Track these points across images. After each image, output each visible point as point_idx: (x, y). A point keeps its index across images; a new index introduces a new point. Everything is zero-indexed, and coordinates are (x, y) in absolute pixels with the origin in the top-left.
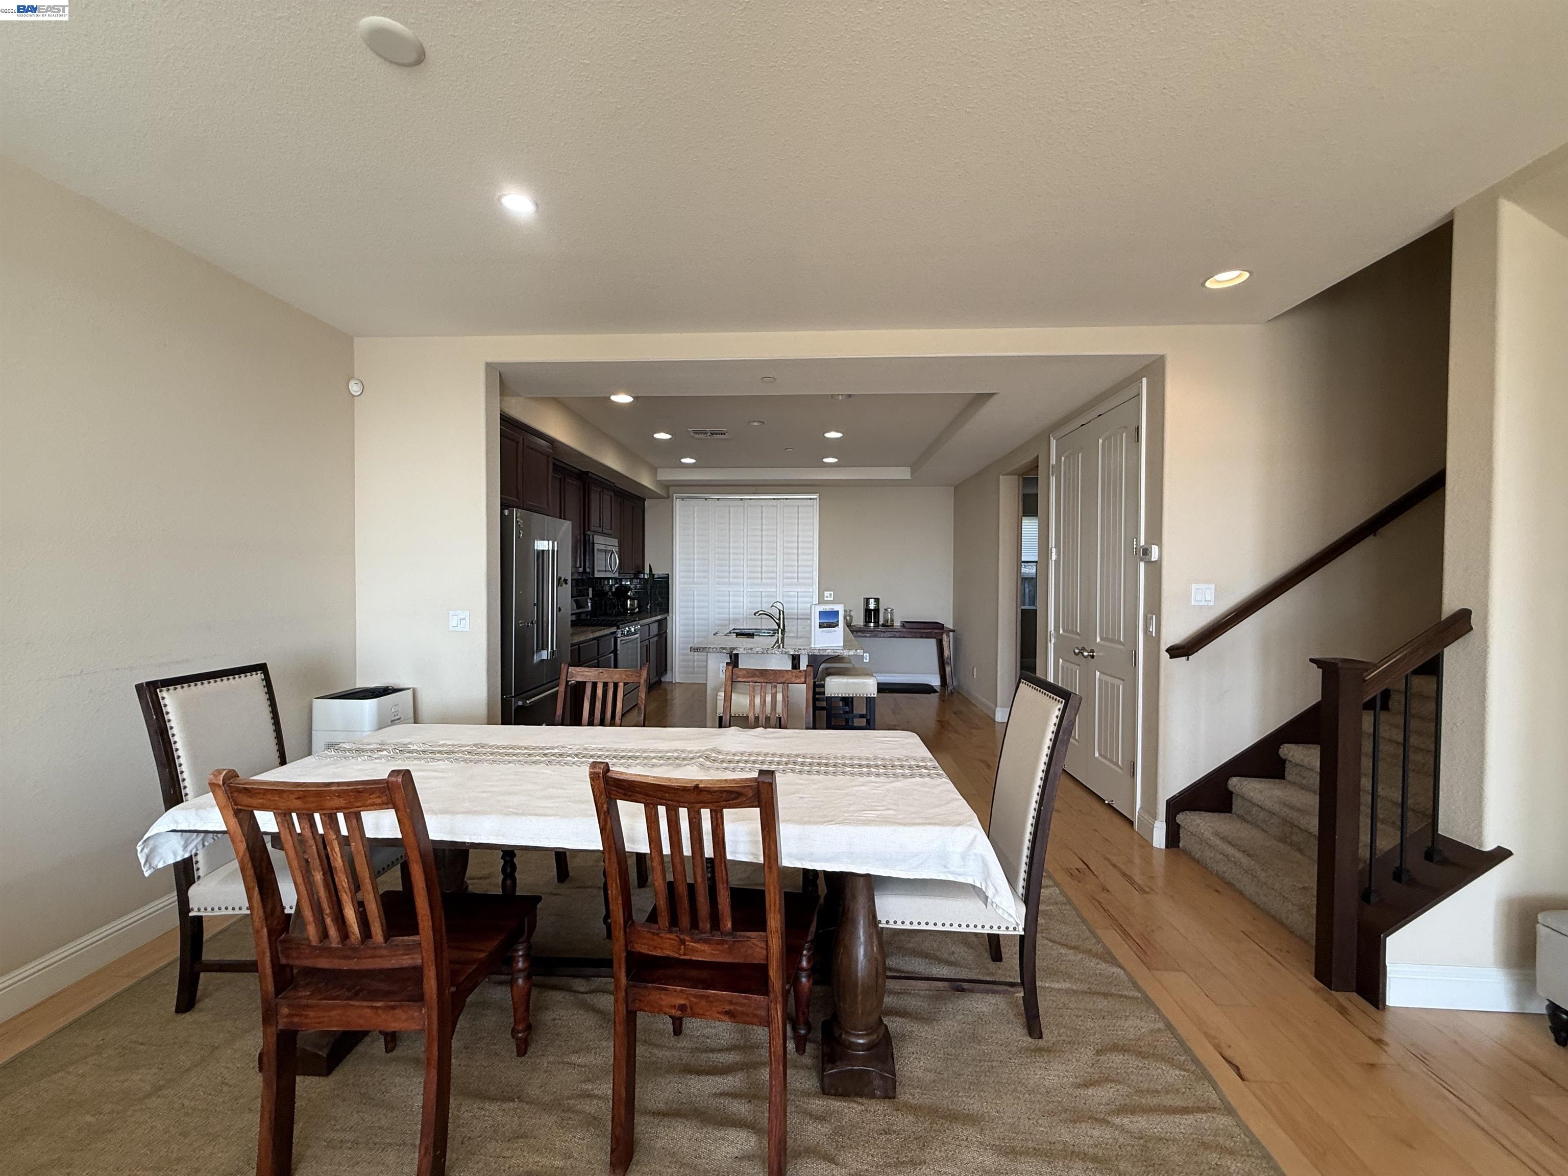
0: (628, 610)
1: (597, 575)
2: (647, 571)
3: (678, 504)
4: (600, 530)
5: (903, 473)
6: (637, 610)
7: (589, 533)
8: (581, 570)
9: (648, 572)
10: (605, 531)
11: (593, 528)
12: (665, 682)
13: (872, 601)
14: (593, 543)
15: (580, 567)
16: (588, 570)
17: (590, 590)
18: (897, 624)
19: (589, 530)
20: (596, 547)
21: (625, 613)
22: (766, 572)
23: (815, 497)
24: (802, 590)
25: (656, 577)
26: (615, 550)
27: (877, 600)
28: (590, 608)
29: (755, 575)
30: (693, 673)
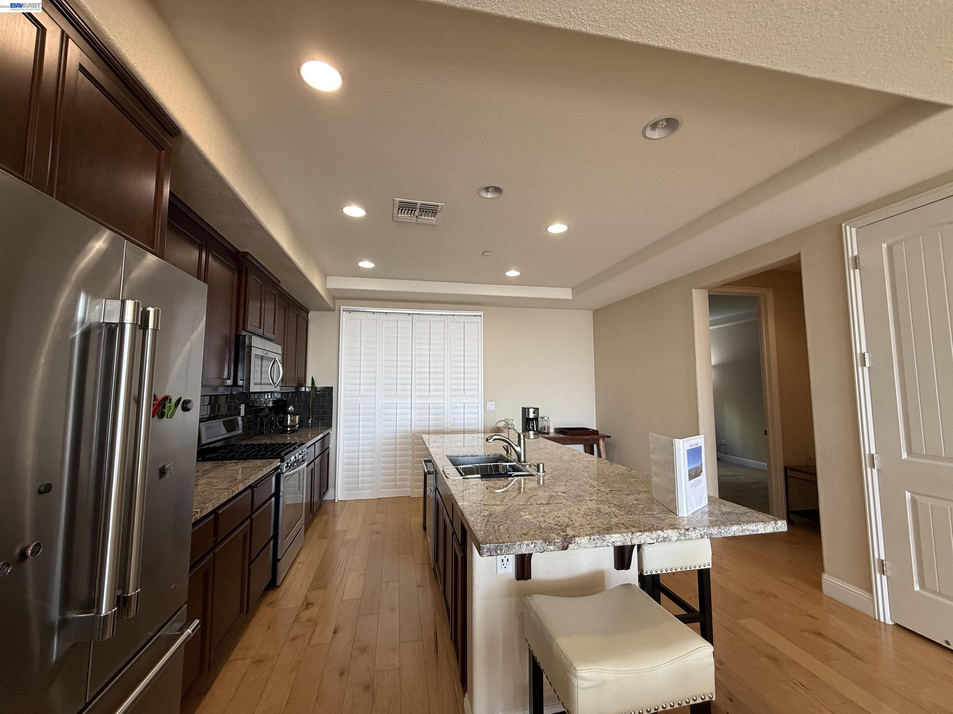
0: (287, 427)
1: (253, 388)
2: (309, 383)
3: (344, 316)
4: (260, 332)
5: (565, 294)
6: (297, 426)
7: (244, 333)
8: (229, 382)
9: (310, 386)
10: (267, 334)
11: (250, 328)
12: (326, 500)
13: (531, 411)
14: (250, 347)
15: (229, 379)
16: (240, 383)
17: (242, 407)
18: (552, 430)
19: (244, 329)
20: (254, 351)
21: (285, 431)
22: (433, 384)
23: (480, 314)
24: (468, 401)
25: (318, 389)
26: (278, 358)
27: (536, 410)
28: (240, 431)
29: (422, 387)
30: (358, 489)
